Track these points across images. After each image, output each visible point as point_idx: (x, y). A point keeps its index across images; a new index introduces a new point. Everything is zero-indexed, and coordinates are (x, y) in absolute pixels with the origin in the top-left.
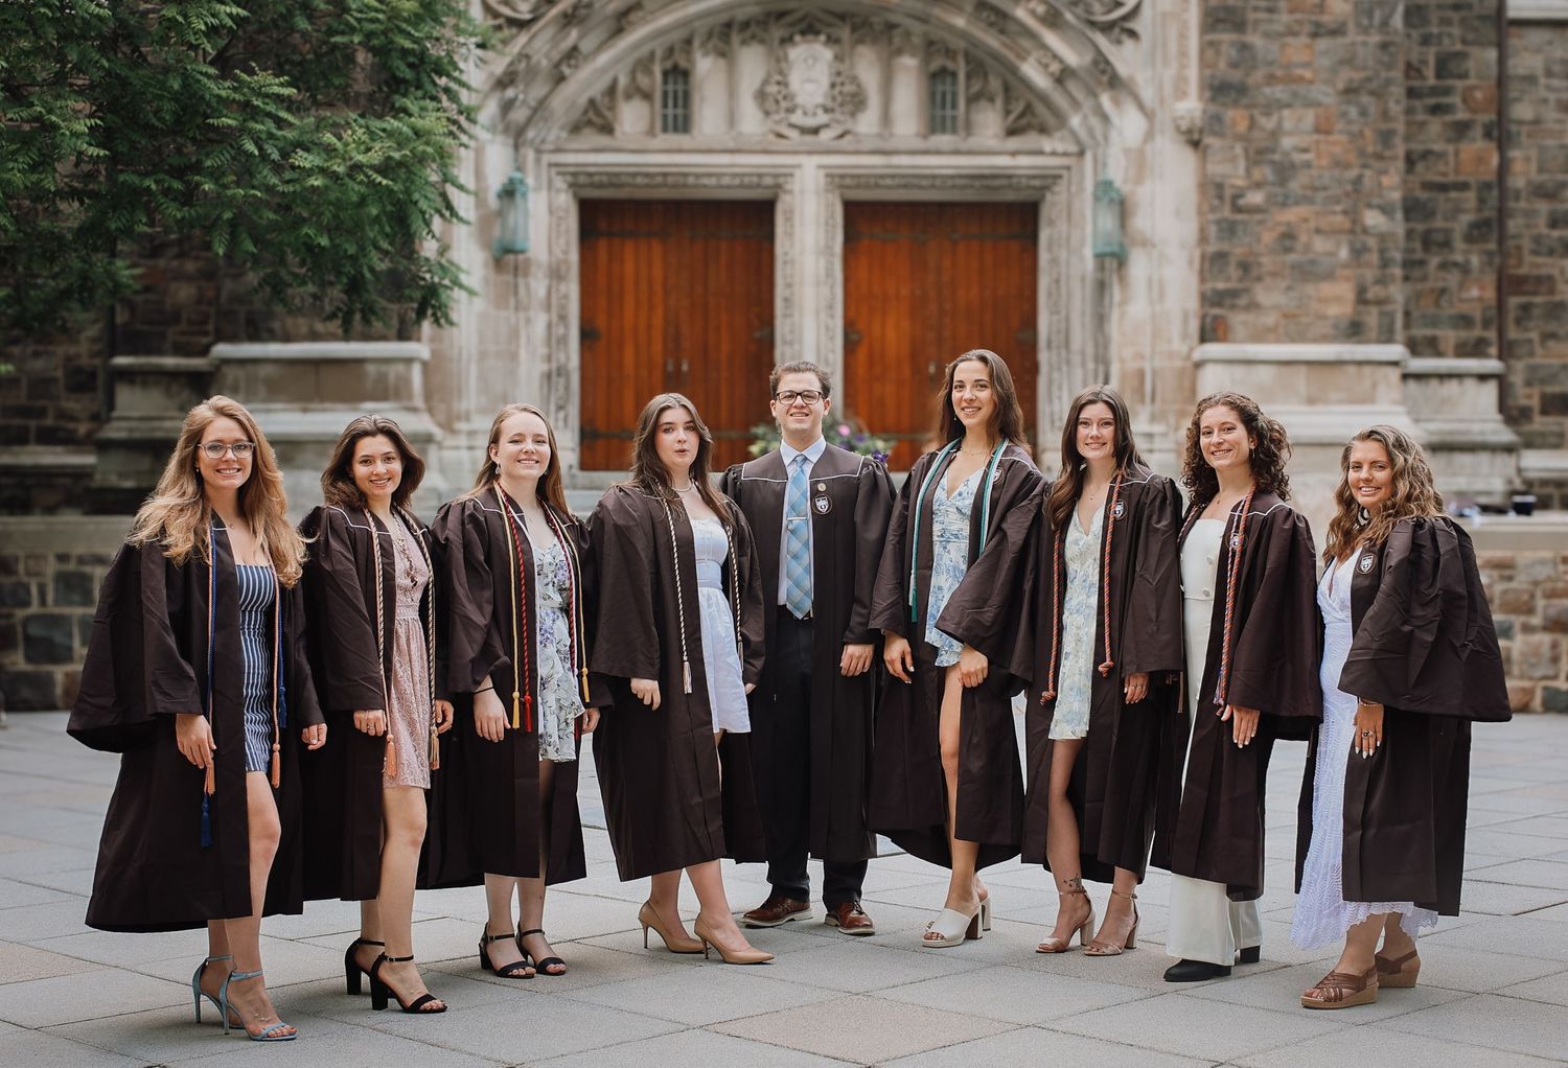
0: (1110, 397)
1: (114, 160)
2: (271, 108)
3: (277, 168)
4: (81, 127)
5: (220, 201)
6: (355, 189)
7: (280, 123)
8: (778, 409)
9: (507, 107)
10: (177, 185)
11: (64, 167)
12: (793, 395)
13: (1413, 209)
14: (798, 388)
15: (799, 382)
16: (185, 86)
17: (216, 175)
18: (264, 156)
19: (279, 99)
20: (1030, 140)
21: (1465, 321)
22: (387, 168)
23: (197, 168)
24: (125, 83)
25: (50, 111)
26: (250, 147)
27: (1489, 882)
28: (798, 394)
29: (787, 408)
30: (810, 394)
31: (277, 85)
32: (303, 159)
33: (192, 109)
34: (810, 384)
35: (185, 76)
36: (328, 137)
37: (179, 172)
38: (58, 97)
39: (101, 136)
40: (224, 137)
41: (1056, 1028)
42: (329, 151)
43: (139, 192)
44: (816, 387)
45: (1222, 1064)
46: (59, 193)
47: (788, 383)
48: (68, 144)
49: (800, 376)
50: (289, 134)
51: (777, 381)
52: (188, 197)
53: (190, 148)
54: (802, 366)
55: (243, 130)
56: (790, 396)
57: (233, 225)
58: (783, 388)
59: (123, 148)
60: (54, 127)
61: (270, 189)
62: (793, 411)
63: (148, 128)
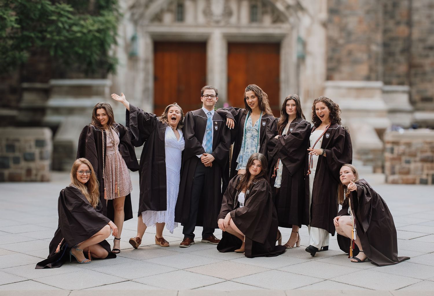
0: (295, 98)
1: (23, 28)
2: (66, 14)
3: (68, 31)
4: (13, 19)
5: (52, 40)
6: (90, 37)
7: (69, 18)
8: (203, 99)
9: (133, 15)
10: (40, 35)
11: (8, 30)
12: (208, 96)
13: (385, 45)
14: (210, 94)
15: (210, 92)
16: (42, 7)
17: (51, 33)
18: (64, 28)
19: (68, 12)
20: (279, 25)
21: (398, 76)
22: (99, 31)
23: (46, 31)
24: (25, 6)
25: (4, 14)
26: (60, 25)
27: (403, 231)
28: (210, 96)
29: (206, 99)
30: (213, 96)
31: (68, 8)
32: (75, 28)
33: (44, 14)
34: (213, 92)
35: (42, 5)
36: (82, 22)
37: (41, 32)
38: (6, 10)
39: (19, 21)
40: (53, 22)
41: (281, 270)
42: (82, 26)
43: (30, 38)
44: (214, 94)
45: (326, 280)
46: (7, 37)
47: (206, 92)
48: (9, 24)
49: (210, 90)
50: (71, 21)
51: (203, 92)
52: (43, 39)
53: (44, 25)
54: (211, 88)
55: (58, 20)
56: (207, 96)
57: (56, 47)
58: (205, 93)
59: (24, 24)
60: (5, 19)
61: (65, 37)
62: (208, 100)
63: (32, 20)
